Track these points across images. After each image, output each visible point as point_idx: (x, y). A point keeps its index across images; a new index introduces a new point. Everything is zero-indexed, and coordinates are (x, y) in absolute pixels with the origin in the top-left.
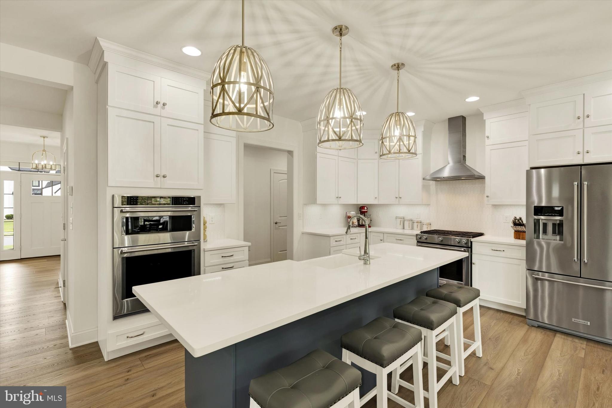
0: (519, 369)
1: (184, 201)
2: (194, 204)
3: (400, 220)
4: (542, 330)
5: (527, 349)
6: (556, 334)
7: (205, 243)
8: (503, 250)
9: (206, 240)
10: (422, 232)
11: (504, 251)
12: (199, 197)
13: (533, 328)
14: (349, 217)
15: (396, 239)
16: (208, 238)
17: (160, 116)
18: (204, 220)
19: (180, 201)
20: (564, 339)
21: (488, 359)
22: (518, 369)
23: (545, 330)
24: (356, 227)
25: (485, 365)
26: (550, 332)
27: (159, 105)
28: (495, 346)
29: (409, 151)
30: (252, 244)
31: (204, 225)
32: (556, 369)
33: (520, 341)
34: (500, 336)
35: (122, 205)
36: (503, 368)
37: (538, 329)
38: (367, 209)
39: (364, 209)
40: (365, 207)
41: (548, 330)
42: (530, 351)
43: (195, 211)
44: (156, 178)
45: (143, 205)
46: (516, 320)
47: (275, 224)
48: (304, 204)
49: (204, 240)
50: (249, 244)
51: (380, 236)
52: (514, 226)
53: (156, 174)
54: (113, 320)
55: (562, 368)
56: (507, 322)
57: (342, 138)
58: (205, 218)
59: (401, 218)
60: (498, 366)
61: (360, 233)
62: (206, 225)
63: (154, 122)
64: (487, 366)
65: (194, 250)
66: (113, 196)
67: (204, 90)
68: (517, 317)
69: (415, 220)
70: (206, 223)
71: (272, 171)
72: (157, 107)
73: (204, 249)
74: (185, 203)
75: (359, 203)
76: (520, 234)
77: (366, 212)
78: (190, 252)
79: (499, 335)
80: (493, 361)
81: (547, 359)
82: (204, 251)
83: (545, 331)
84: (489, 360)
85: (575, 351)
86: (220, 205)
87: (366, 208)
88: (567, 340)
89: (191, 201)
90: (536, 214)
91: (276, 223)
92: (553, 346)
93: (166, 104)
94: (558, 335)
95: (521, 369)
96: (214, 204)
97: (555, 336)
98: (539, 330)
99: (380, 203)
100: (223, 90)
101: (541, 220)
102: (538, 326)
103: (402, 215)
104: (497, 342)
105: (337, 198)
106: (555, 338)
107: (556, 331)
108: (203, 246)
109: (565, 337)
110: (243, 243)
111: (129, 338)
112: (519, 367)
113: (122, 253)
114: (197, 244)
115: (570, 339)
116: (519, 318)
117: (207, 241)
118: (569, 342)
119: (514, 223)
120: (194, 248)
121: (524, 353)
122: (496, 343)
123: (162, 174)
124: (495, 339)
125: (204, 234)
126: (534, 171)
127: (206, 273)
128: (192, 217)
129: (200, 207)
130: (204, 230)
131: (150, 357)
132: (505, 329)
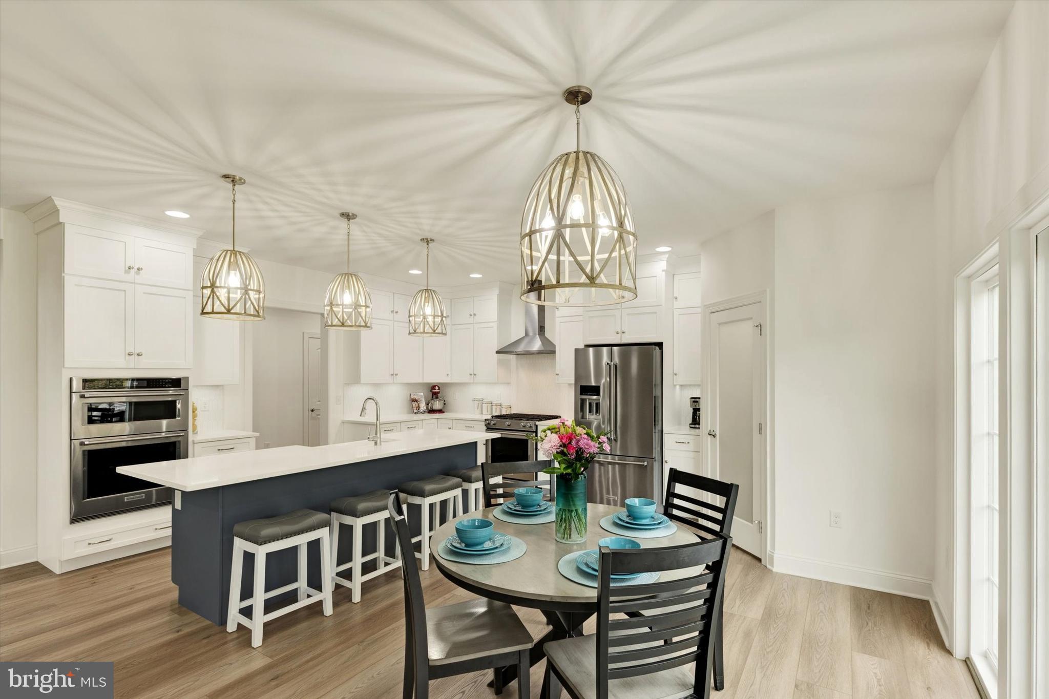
1: (166, 383)
2: (180, 387)
3: (478, 402)
7: (194, 435)
9: (195, 432)
10: (492, 417)
12: (187, 379)
14: (415, 400)
15: (466, 426)
16: (199, 429)
17: (134, 283)
18: (193, 406)
19: (161, 383)
24: (424, 412)
27: (132, 271)
29: (434, 331)
30: (260, 434)
31: (193, 412)
35: (83, 389)
38: (439, 389)
39: (435, 389)
40: (435, 386)
43: (181, 395)
44: (127, 357)
45: (109, 388)
47: (310, 412)
48: (346, 384)
49: (193, 431)
50: (257, 434)
51: (448, 424)
53: (127, 352)
54: (70, 524)
57: (345, 324)
58: (194, 404)
59: (479, 401)
61: (422, 420)
62: (196, 412)
63: (125, 291)
65: (179, 442)
66: (71, 379)
67: (194, 249)
69: (495, 402)
70: (196, 410)
71: (305, 335)
72: (129, 273)
73: (193, 441)
74: (167, 386)
75: (426, 381)
77: (439, 393)
78: (174, 443)
82: (194, 443)
86: (217, 386)
87: (437, 388)
89: (176, 383)
90: (581, 394)
91: (312, 411)
93: (142, 269)
96: (207, 386)
99: (452, 382)
100: (213, 292)
101: (587, 400)
103: (479, 397)
105: (392, 375)
108: (191, 438)
110: (251, 433)
111: (91, 545)
113: (82, 444)
114: (183, 434)
117: (197, 433)
120: (180, 439)
123: (137, 352)
125: (193, 424)
126: (591, 349)
127: (195, 456)
128: (176, 403)
129: (187, 390)
130: (193, 418)
131: (120, 566)
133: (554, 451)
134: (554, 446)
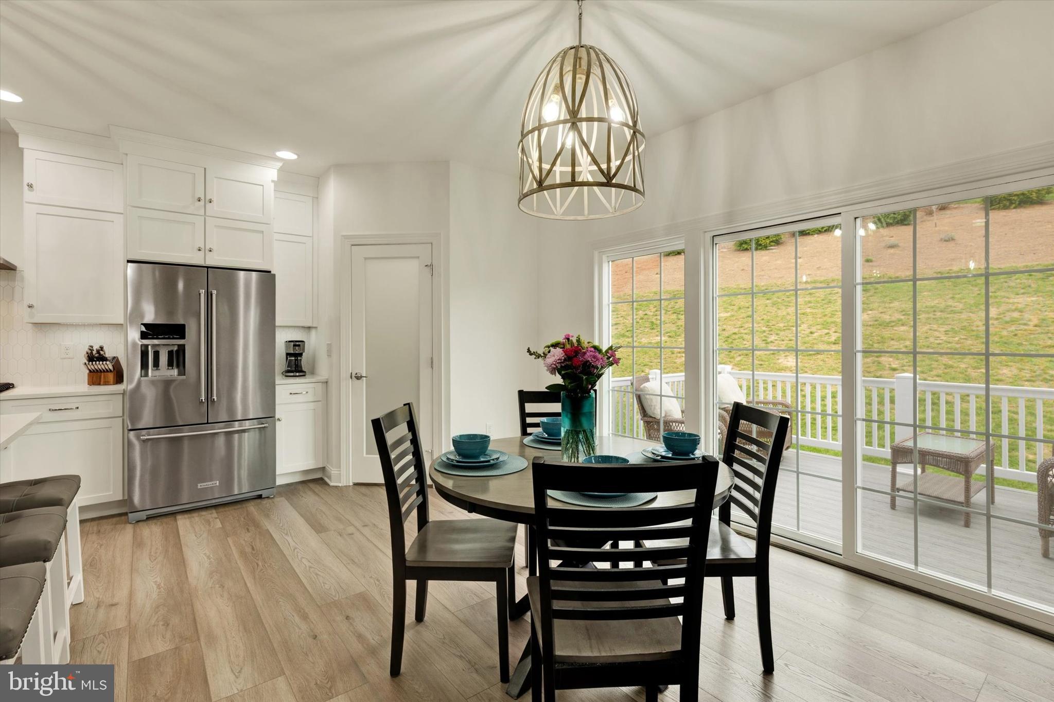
0: (156, 581)
4: (155, 521)
5: (151, 552)
6: (175, 517)
8: (77, 406)
11: (78, 408)
13: (140, 524)
20: (189, 518)
21: (98, 596)
22: (154, 582)
23: (158, 518)
25: (98, 606)
26: (166, 518)
28: (96, 574)
32: (202, 555)
33: (133, 548)
34: (94, 558)
36: (131, 595)
37: (149, 522)
41: (163, 517)
42: (156, 553)
46: (106, 526)
52: (91, 363)
55: (207, 550)
56: (93, 533)
60: (121, 595)
64: (103, 607)
68: (105, 521)
76: (101, 376)
79: (92, 558)
80: (109, 594)
81: (183, 549)
83: (160, 520)
84: (101, 597)
85: (209, 525)
88: (193, 517)
90: (144, 337)
92: (181, 533)
94: (179, 517)
95: (158, 580)
97: (176, 520)
98: (151, 522)
101: (150, 346)
102: (147, 518)
104: (96, 568)
106: (178, 523)
107: (173, 514)
109: (189, 515)
112: (153, 579)
115: (195, 515)
116: (110, 520)
118: (197, 519)
119: (88, 356)
121: (150, 559)
122: (95, 570)
124: (88, 566)
132: (96, 545)
133: (557, 365)
134: (559, 360)
